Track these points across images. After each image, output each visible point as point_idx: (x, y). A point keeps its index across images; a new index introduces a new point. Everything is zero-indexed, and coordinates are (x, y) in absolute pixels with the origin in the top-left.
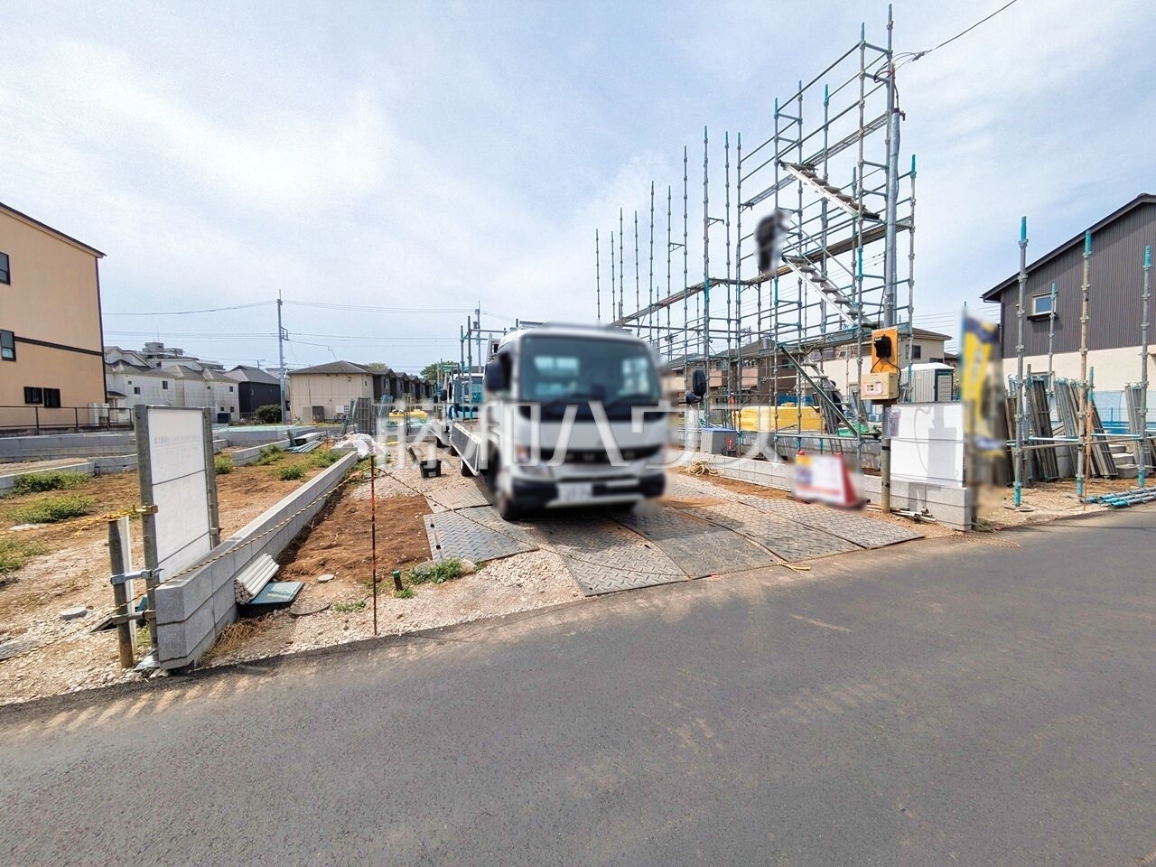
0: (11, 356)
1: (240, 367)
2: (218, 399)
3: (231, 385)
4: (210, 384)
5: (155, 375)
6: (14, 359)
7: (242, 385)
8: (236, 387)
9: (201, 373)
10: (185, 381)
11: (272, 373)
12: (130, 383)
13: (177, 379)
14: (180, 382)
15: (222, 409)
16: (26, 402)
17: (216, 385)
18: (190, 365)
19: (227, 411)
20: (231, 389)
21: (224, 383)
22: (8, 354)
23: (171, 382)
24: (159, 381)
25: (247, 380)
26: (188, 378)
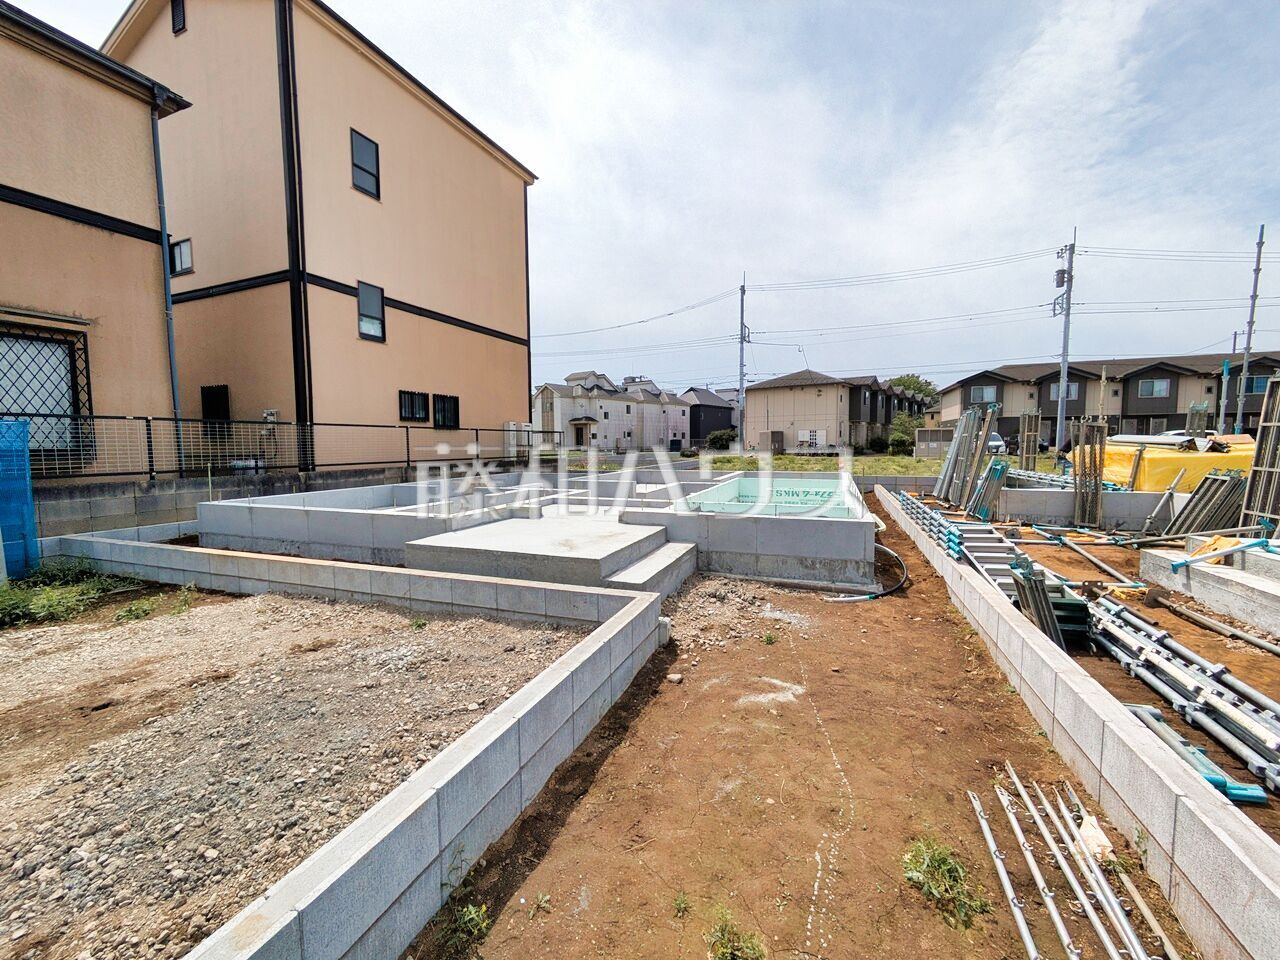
1: (692, 389)
2: (671, 424)
3: (684, 409)
4: (666, 407)
5: (623, 399)
7: (695, 409)
8: (688, 410)
9: (658, 395)
10: (646, 406)
11: (719, 395)
12: (601, 407)
13: (638, 403)
14: (641, 406)
15: (675, 435)
17: (670, 408)
18: (648, 388)
19: (679, 437)
20: (684, 413)
21: (678, 407)
23: (633, 406)
24: (623, 405)
25: (698, 403)
26: (648, 403)
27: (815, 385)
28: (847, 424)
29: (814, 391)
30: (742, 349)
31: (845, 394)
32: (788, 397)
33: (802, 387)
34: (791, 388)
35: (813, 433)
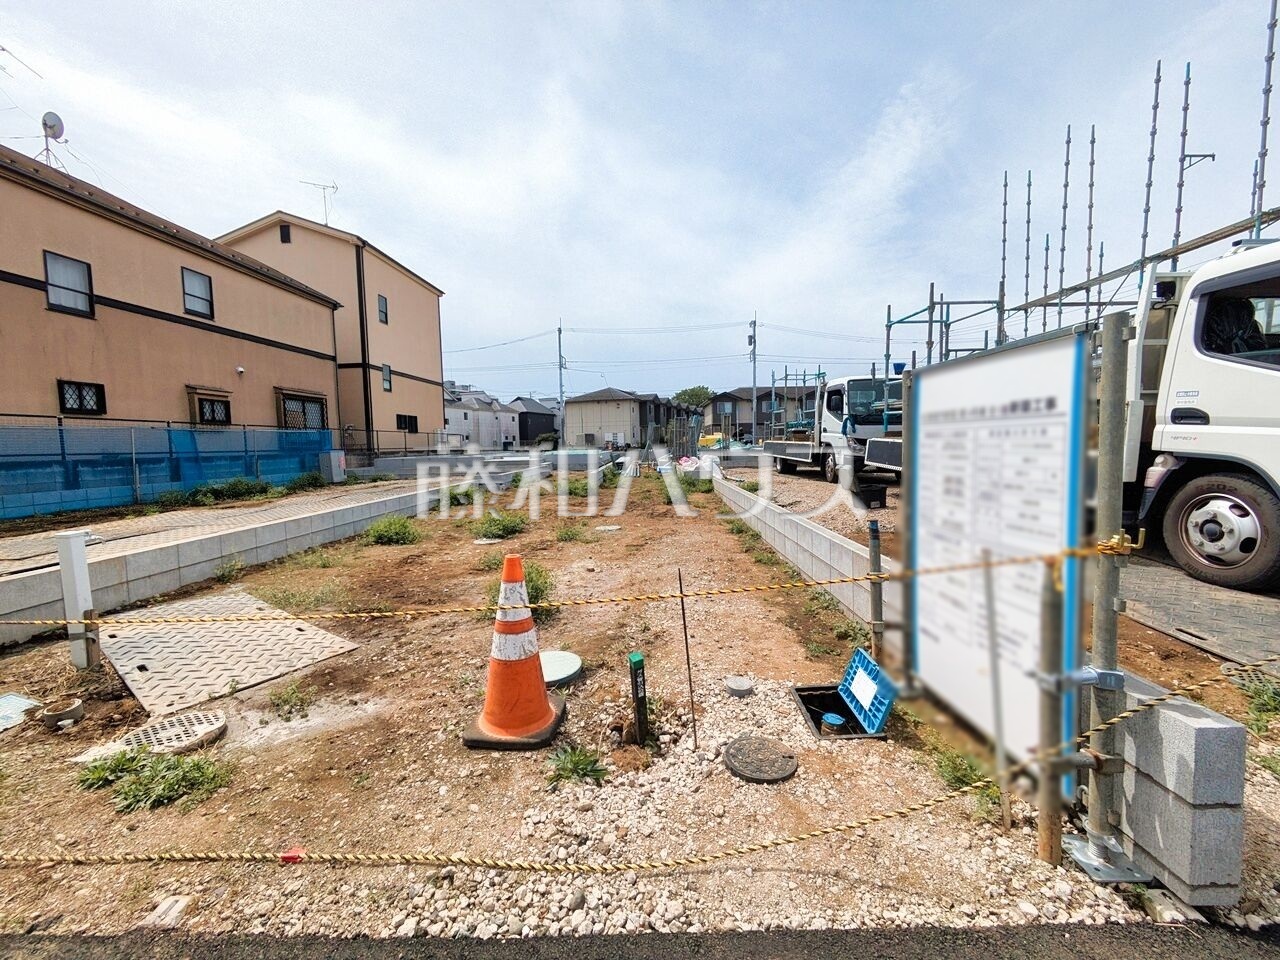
0: (388, 387)
1: (518, 399)
2: (503, 429)
3: (513, 415)
4: (499, 414)
5: (458, 407)
6: (390, 390)
7: (522, 415)
8: (516, 416)
9: (490, 404)
10: (480, 413)
11: (544, 404)
13: (474, 410)
14: (476, 413)
15: (507, 438)
16: (398, 428)
17: (501, 415)
18: (481, 397)
19: (510, 440)
20: (513, 419)
21: (508, 414)
22: (387, 386)
23: (470, 413)
24: (462, 412)
25: (525, 410)
26: (482, 410)
27: (615, 400)
28: (638, 428)
29: (614, 404)
30: (561, 374)
31: (636, 407)
32: (596, 407)
33: (606, 401)
34: (599, 402)
35: (615, 435)
